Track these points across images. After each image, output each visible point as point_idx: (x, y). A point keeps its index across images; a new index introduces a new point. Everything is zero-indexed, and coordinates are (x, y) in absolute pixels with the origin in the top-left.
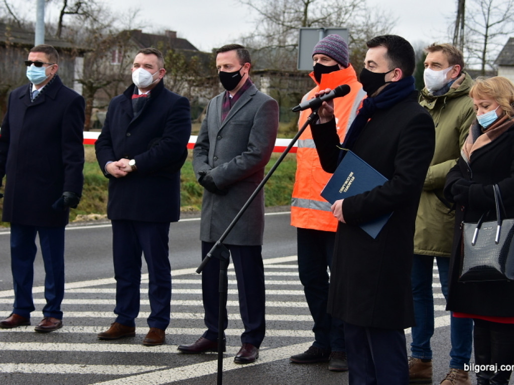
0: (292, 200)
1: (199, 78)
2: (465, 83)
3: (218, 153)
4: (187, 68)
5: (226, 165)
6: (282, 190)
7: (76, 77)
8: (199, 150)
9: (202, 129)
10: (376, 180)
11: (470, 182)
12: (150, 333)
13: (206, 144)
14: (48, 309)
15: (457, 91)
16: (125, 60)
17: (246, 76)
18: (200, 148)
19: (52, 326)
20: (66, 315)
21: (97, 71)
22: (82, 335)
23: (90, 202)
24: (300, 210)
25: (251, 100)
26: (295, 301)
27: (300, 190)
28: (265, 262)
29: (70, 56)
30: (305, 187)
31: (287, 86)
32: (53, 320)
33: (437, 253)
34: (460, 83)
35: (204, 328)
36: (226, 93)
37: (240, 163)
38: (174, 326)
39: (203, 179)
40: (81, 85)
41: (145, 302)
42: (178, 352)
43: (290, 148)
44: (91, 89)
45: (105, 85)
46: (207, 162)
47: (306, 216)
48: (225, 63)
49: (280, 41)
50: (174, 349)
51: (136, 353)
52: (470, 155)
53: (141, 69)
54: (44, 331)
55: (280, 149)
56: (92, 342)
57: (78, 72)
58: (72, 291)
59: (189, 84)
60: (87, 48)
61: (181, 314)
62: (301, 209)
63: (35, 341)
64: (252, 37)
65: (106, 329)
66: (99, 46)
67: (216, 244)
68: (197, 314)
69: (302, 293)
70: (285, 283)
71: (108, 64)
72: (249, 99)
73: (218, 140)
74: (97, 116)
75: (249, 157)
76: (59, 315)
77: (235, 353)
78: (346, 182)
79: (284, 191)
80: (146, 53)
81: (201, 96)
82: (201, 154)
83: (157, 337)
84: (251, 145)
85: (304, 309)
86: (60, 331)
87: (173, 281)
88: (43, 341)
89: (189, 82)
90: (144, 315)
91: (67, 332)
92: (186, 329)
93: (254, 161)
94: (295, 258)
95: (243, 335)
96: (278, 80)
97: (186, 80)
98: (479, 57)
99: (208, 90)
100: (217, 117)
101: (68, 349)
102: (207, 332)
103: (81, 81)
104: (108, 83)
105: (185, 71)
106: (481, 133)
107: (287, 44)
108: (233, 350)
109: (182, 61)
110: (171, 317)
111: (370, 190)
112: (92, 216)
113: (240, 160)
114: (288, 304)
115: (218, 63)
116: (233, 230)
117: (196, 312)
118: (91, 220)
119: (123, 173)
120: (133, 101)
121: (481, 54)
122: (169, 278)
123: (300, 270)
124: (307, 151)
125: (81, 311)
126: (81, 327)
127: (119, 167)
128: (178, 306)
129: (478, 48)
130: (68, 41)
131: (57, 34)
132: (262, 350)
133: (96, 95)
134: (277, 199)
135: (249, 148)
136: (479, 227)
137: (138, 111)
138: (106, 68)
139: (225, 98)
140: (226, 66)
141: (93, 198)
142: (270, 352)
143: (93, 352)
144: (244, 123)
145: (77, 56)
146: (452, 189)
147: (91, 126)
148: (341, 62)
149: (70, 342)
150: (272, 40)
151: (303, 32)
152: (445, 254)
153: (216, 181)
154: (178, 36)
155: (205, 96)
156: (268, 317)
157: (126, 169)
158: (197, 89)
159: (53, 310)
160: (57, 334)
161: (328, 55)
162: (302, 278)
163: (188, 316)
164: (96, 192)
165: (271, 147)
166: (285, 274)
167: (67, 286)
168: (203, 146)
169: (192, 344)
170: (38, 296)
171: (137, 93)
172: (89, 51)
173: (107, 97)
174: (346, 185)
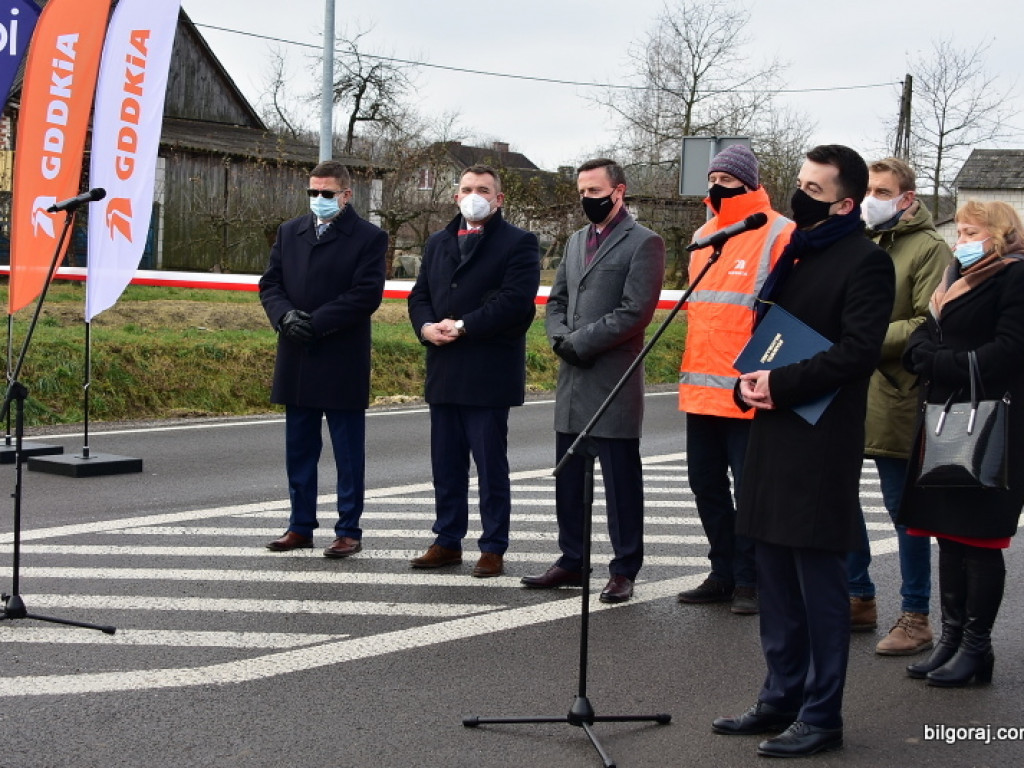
0: (681, 375)
1: (541, 208)
2: (921, 214)
3: (580, 309)
4: (525, 194)
5: (591, 327)
6: (657, 362)
7: (373, 206)
8: (554, 305)
9: (558, 276)
10: (815, 344)
11: (939, 346)
12: (482, 560)
13: (563, 298)
14: (343, 525)
15: (910, 224)
16: (439, 183)
17: (620, 203)
18: (556, 302)
19: (348, 548)
20: (366, 534)
21: (400, 198)
22: (388, 562)
23: (393, 379)
24: (693, 389)
25: (627, 235)
26: (680, 516)
27: (693, 361)
28: (644, 460)
29: (365, 178)
30: (699, 357)
31: (662, 218)
32: (349, 541)
33: (879, 451)
34: (914, 214)
35: (556, 552)
36: (591, 228)
37: (611, 324)
38: (516, 550)
39: (560, 348)
40: (379, 218)
41: (474, 517)
42: (522, 585)
43: (682, 304)
44: (394, 223)
45: (413, 217)
46: (565, 322)
47: (701, 397)
48: (590, 186)
49: (652, 156)
50: (516, 582)
51: (464, 587)
52: (940, 308)
53: (473, 196)
54: (337, 556)
55: (667, 304)
56: (403, 571)
57: (375, 200)
58: (373, 501)
59: (526, 216)
60: (387, 167)
61: (524, 533)
62: (694, 387)
63: (325, 569)
64: (613, 149)
65: (421, 554)
66: (403, 164)
67: (580, 436)
68: (546, 534)
69: (693, 505)
70: (666, 491)
71: (415, 188)
72: (624, 235)
73: (580, 291)
74: (399, 260)
75: (624, 316)
76: (356, 533)
77: (601, 587)
78: (770, 348)
79: (660, 364)
80: (479, 172)
81: (544, 233)
82: (557, 311)
83: (492, 564)
84: (626, 299)
85: (695, 527)
86: (358, 556)
87: (513, 488)
88: (336, 570)
89: (527, 213)
90: (474, 534)
91: (368, 557)
92: (531, 555)
93: (630, 321)
94: (683, 456)
95: (613, 563)
96: (650, 210)
97: (523, 211)
98: (930, 177)
99: (554, 223)
100: (579, 261)
101: (369, 582)
102: (562, 559)
103: (379, 213)
104: (417, 215)
105: (523, 198)
106: (959, 276)
107: (661, 160)
108: (599, 583)
109: (518, 184)
110: (510, 537)
111: (809, 357)
112: (397, 398)
113: (610, 319)
114: (672, 520)
115: (581, 186)
116: (602, 417)
117: (545, 531)
118: (395, 404)
119: (447, 338)
120: (460, 240)
121: (932, 173)
122: (506, 483)
123: (691, 473)
124: (703, 306)
125: (387, 529)
126: (387, 551)
127: (442, 331)
128: (520, 522)
129: (929, 165)
130: (361, 158)
131: (346, 148)
132: (637, 584)
133: (399, 232)
134: (650, 375)
135: (623, 304)
136: (947, 410)
137: (467, 253)
138: (412, 196)
139: (590, 235)
140: (591, 190)
141: (396, 373)
142: (650, 587)
143: (404, 586)
144: (618, 268)
145: (373, 178)
146: (913, 356)
147: (393, 274)
148: (749, 183)
149: (373, 572)
150: (641, 155)
151: (687, 142)
152: (889, 452)
153: (578, 350)
154: (511, 149)
155: (549, 233)
156: (647, 539)
157: (451, 334)
158: (538, 223)
159: (349, 527)
160: (355, 560)
161: (731, 172)
162: (693, 483)
163: (534, 536)
164: (401, 364)
165: (654, 302)
166: (666, 478)
167: (368, 494)
168: (559, 300)
169: (541, 575)
170: (327, 507)
171: (465, 228)
172: (390, 171)
173: (414, 233)
174: (771, 352)
